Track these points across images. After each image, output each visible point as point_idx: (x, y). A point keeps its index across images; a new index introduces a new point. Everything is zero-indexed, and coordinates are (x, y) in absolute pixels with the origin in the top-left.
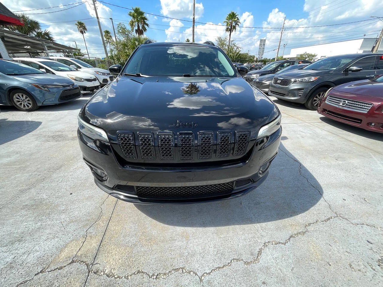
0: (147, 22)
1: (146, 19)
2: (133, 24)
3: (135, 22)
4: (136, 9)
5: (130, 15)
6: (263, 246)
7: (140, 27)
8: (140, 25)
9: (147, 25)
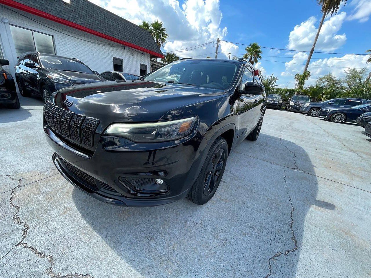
0: (260, 54)
1: (260, 52)
2: (246, 57)
3: (249, 55)
4: (254, 44)
5: (247, 50)
6: (83, 275)
7: (252, 59)
8: (252, 58)
9: (260, 57)
